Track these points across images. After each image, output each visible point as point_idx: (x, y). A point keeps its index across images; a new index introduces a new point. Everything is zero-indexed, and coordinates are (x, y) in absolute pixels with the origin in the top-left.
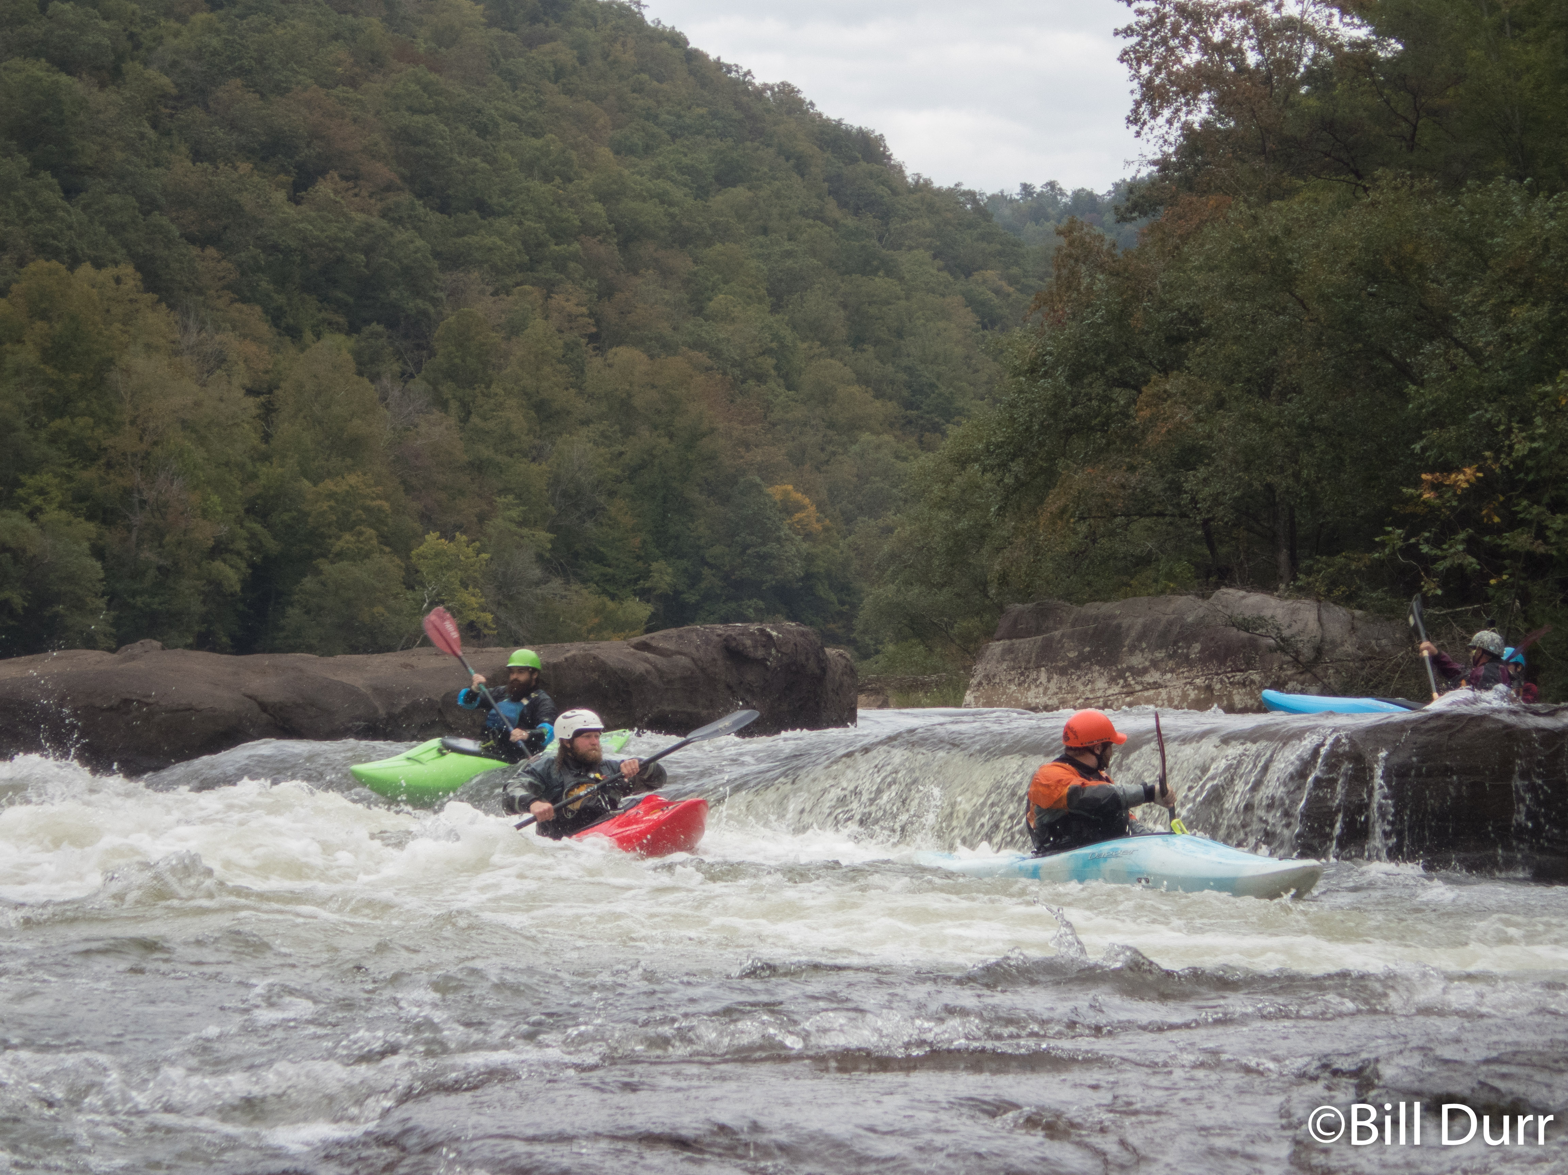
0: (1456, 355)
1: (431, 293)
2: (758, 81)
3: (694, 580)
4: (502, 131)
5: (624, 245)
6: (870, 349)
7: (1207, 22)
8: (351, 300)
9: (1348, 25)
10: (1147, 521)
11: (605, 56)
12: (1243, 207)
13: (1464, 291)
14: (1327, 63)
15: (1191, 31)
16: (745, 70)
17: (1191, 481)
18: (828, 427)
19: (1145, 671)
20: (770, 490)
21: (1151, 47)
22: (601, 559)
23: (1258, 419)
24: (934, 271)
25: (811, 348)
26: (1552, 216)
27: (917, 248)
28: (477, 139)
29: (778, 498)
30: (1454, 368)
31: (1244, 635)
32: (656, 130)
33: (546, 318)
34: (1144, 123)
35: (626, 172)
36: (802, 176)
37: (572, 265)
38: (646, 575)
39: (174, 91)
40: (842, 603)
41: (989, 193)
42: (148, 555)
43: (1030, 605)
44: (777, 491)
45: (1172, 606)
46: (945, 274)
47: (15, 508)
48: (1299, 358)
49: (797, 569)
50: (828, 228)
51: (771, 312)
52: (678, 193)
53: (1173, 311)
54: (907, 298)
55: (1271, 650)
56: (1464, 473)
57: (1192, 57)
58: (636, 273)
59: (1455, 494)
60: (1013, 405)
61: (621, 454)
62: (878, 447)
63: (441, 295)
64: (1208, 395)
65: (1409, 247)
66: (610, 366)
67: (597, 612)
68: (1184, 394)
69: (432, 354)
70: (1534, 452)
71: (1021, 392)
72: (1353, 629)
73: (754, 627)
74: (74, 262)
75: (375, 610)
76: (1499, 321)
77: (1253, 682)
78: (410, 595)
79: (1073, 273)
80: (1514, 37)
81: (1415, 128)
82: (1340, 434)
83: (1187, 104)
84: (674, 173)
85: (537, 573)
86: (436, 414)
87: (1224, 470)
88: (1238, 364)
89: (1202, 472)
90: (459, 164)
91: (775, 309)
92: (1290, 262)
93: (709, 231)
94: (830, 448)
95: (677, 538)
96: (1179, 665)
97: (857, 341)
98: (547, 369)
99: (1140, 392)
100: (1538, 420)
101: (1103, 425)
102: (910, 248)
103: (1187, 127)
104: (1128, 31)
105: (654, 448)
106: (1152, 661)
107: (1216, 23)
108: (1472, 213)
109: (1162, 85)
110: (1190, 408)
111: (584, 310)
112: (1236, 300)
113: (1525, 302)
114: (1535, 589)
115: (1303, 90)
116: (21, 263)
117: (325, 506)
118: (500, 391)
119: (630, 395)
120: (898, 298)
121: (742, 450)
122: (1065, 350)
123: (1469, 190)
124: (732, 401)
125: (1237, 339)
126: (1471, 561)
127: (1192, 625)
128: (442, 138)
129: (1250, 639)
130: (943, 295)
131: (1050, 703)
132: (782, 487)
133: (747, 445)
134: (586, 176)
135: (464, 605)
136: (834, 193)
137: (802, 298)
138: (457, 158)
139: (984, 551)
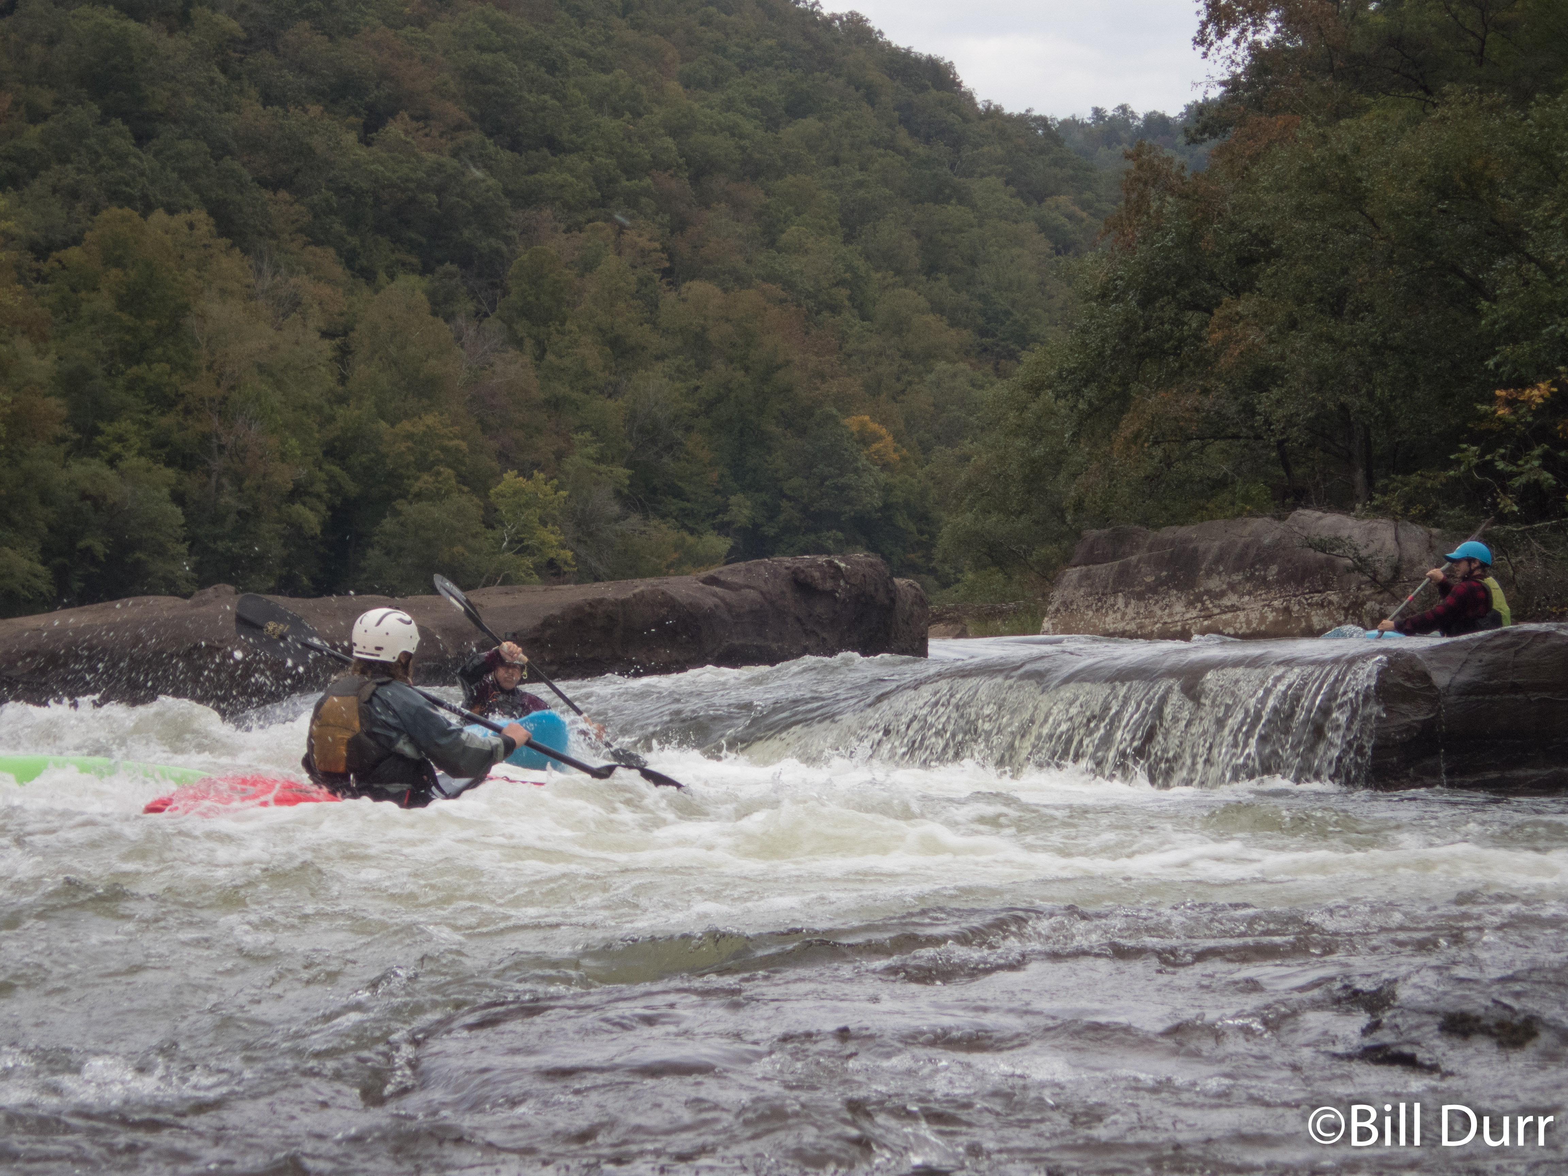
0: (1528, 270)
1: (504, 232)
2: (826, 11)
3: (773, 512)
4: (571, 68)
5: (695, 179)
6: (945, 279)
8: (424, 240)
10: (1221, 444)
12: (1311, 126)
13: (1535, 206)
17: (1264, 401)
18: (903, 357)
19: (1222, 594)
20: (846, 422)
22: (678, 494)
23: (1330, 339)
24: (1007, 198)
25: (884, 278)
27: (989, 175)
28: (546, 76)
29: (854, 428)
30: (1527, 283)
31: (1320, 555)
32: (725, 62)
33: (619, 254)
34: (1211, 44)
35: (696, 106)
36: (873, 105)
37: (644, 200)
38: (725, 508)
39: (243, 35)
40: (921, 532)
41: (1061, 117)
42: (228, 500)
43: (1106, 531)
44: (853, 423)
45: (1249, 529)
46: (1018, 200)
47: (94, 456)
48: (1371, 276)
49: (876, 500)
50: (900, 158)
51: (844, 242)
52: (748, 126)
53: (1243, 232)
54: (980, 226)
55: (1349, 570)
56: (1539, 389)
58: (708, 207)
59: (1530, 410)
60: (1084, 331)
61: (697, 388)
62: (954, 376)
63: (513, 233)
64: (1280, 316)
65: (1479, 163)
66: (684, 300)
67: (677, 547)
68: (1255, 315)
69: (506, 293)
71: (1092, 317)
72: (1431, 547)
73: (822, 559)
74: (147, 209)
75: (455, 549)
77: (1331, 603)
78: (490, 533)
79: (1142, 196)
81: (1483, 42)
82: (1413, 352)
83: (1254, 24)
84: (744, 106)
85: (615, 509)
86: (512, 353)
87: (1297, 391)
88: (1309, 284)
89: (1275, 393)
90: (528, 101)
91: (848, 239)
92: (1360, 180)
93: (780, 163)
94: (906, 378)
95: (755, 471)
96: (1256, 588)
97: (931, 270)
98: (621, 305)
99: (1212, 314)
101: (1176, 348)
102: (982, 175)
103: (1254, 47)
105: (730, 381)
106: (1229, 584)
108: (1542, 127)
110: (1262, 329)
111: (657, 245)
112: (1306, 219)
115: (1372, 7)
116: (95, 210)
117: (402, 447)
118: (574, 328)
119: (704, 329)
120: (971, 226)
121: (818, 382)
122: (1136, 274)
123: (1538, 104)
124: (807, 333)
125: (1308, 259)
126: (1547, 477)
127: (1269, 547)
128: (511, 76)
129: (1327, 560)
130: (1016, 222)
131: (1128, 628)
132: (860, 418)
133: (822, 376)
134: (656, 110)
135: (543, 543)
136: (905, 122)
137: (875, 228)
138: (526, 94)
139: (1060, 478)
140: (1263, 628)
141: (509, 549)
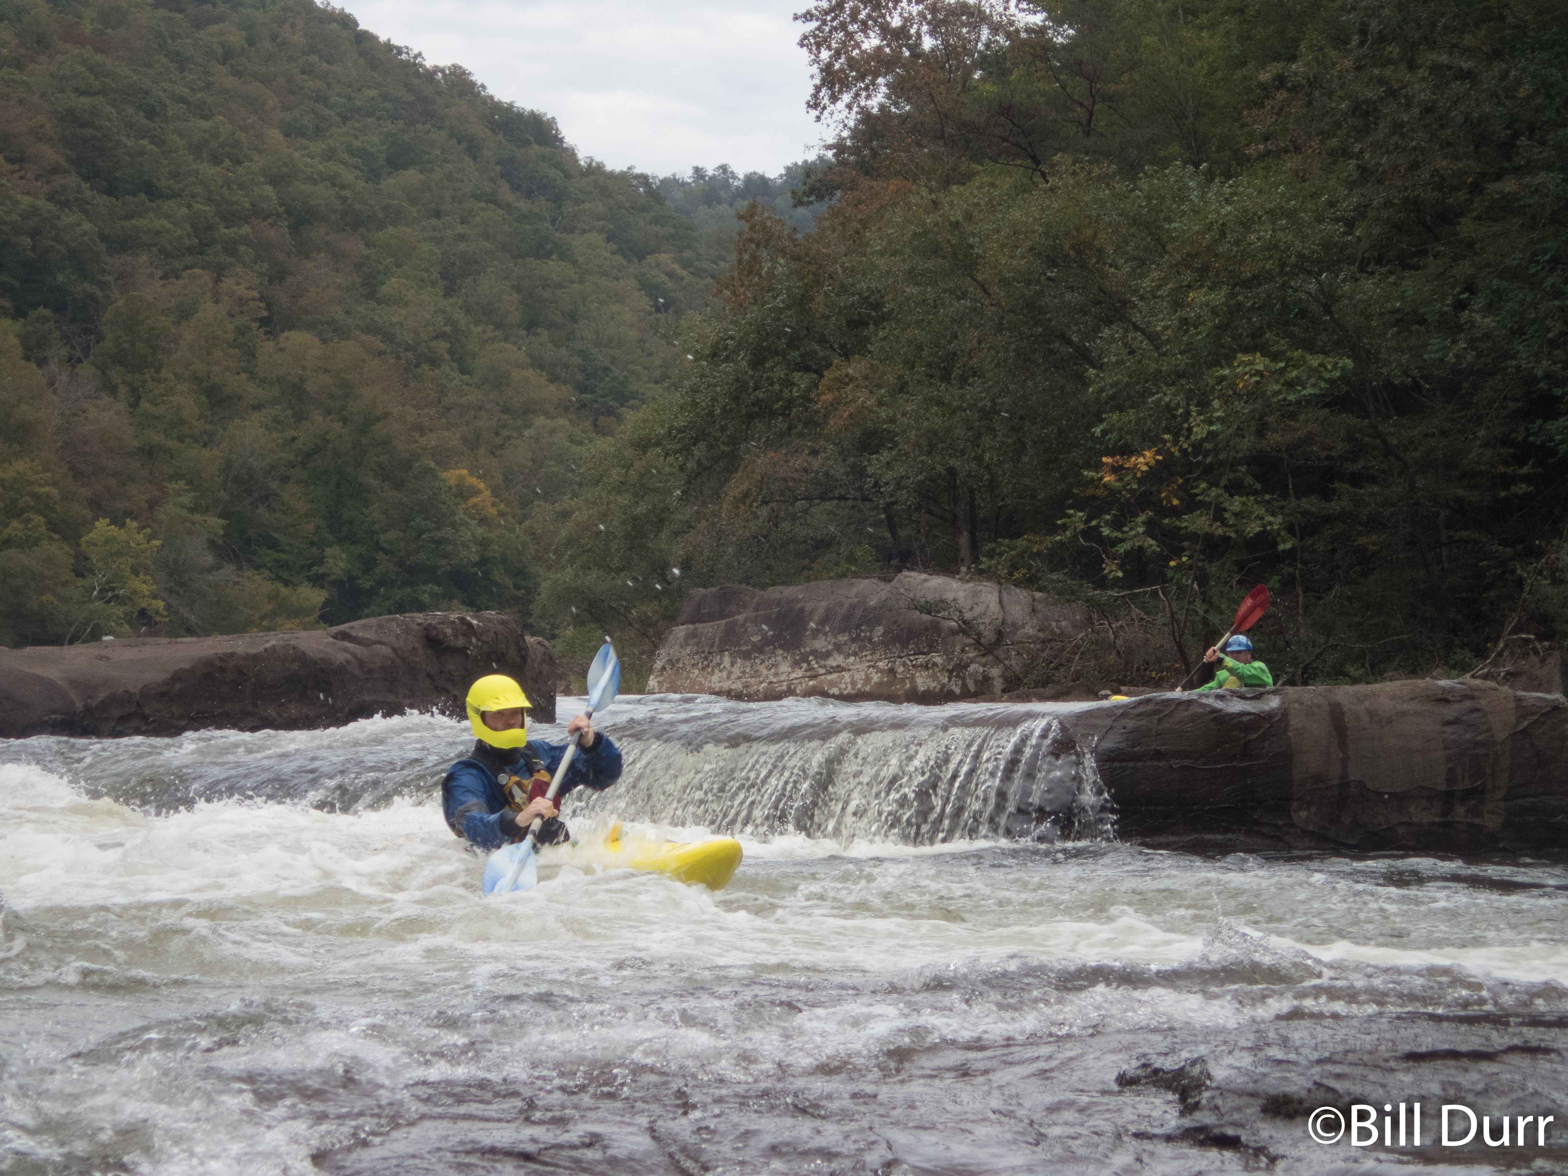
0: (1134, 339)
1: (99, 277)
2: (429, 63)
3: (369, 565)
4: (170, 113)
5: (295, 228)
6: (544, 333)
7: (886, 7)
8: (17, 284)
9: (1024, 10)
10: (829, 505)
11: (274, 37)
12: (924, 192)
13: (1142, 276)
14: (1001, 48)
15: (869, 16)
16: (416, 52)
17: (875, 464)
18: (503, 411)
19: (828, 654)
20: (445, 475)
21: (830, 32)
22: (274, 545)
23: (940, 403)
24: (608, 255)
25: (484, 332)
26: (1227, 201)
27: (590, 231)
28: (145, 121)
29: (452, 482)
30: (1132, 352)
31: (926, 617)
32: (326, 112)
33: (217, 302)
34: (824, 108)
35: (297, 155)
36: (475, 159)
37: (242, 248)
38: (320, 560)
40: (518, 587)
41: (662, 176)
43: (713, 590)
44: (452, 476)
45: (854, 591)
46: (619, 257)
48: (979, 343)
49: (472, 554)
50: (501, 212)
51: (444, 296)
52: (349, 176)
53: (853, 295)
54: (581, 281)
55: (953, 633)
56: (1144, 456)
57: (871, 42)
58: (307, 257)
59: (1134, 477)
60: (695, 390)
61: (294, 439)
62: (553, 431)
63: (109, 278)
64: (891, 379)
65: (1089, 232)
66: (282, 350)
67: (271, 598)
68: (866, 378)
69: (101, 338)
70: (1211, 435)
71: (702, 376)
72: (1034, 611)
73: (453, 616)
75: (44, 598)
76: (1177, 305)
77: (935, 664)
78: (80, 582)
79: (754, 257)
80: (1187, 23)
81: (1091, 114)
82: (1021, 418)
83: (866, 89)
84: (345, 156)
85: (209, 559)
86: (105, 399)
87: (906, 454)
88: (920, 348)
89: (885, 455)
90: (126, 146)
91: (449, 292)
92: (971, 247)
93: (381, 215)
94: (505, 432)
95: (351, 523)
96: (862, 648)
97: (531, 325)
98: (218, 354)
99: (822, 376)
100: (1216, 403)
101: (785, 408)
102: (584, 232)
103: (865, 113)
104: (808, 16)
105: (327, 433)
106: (835, 644)
107: (895, 9)
108: (1149, 198)
109: (842, 70)
110: (871, 392)
111: (255, 294)
112: (917, 284)
113: (1202, 286)
114: (1213, 569)
115: (977, 75)
118: (170, 376)
119: (302, 380)
120: (573, 282)
121: (416, 435)
122: (747, 334)
123: (1146, 175)
124: (406, 386)
125: (919, 323)
126: (1151, 544)
127: (875, 608)
128: (110, 120)
129: (932, 622)
130: (617, 279)
131: (733, 687)
132: (457, 472)
133: (421, 429)
134: (256, 158)
135: (134, 592)
136: (507, 176)
137: (475, 281)
138: (125, 140)
139: (663, 536)
140: (868, 689)
141: (100, 598)
